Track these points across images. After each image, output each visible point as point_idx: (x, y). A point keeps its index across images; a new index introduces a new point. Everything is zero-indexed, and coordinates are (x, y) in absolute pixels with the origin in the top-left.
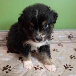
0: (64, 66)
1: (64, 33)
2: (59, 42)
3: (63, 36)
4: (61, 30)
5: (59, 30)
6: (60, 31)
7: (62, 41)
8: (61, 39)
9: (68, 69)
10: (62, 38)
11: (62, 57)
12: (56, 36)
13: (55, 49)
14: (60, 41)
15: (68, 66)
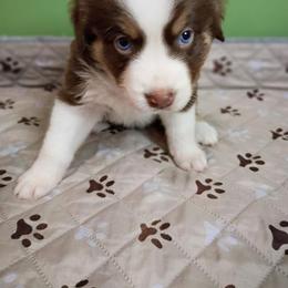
0: (239, 157)
1: (271, 50)
2: (253, 84)
3: (266, 65)
4: (262, 41)
5: (252, 42)
6: (258, 46)
7: (264, 80)
8: (259, 75)
9: (249, 166)
10: (262, 70)
11: (244, 132)
12: (241, 62)
13: (229, 108)
14: (255, 79)
15: (251, 159)
